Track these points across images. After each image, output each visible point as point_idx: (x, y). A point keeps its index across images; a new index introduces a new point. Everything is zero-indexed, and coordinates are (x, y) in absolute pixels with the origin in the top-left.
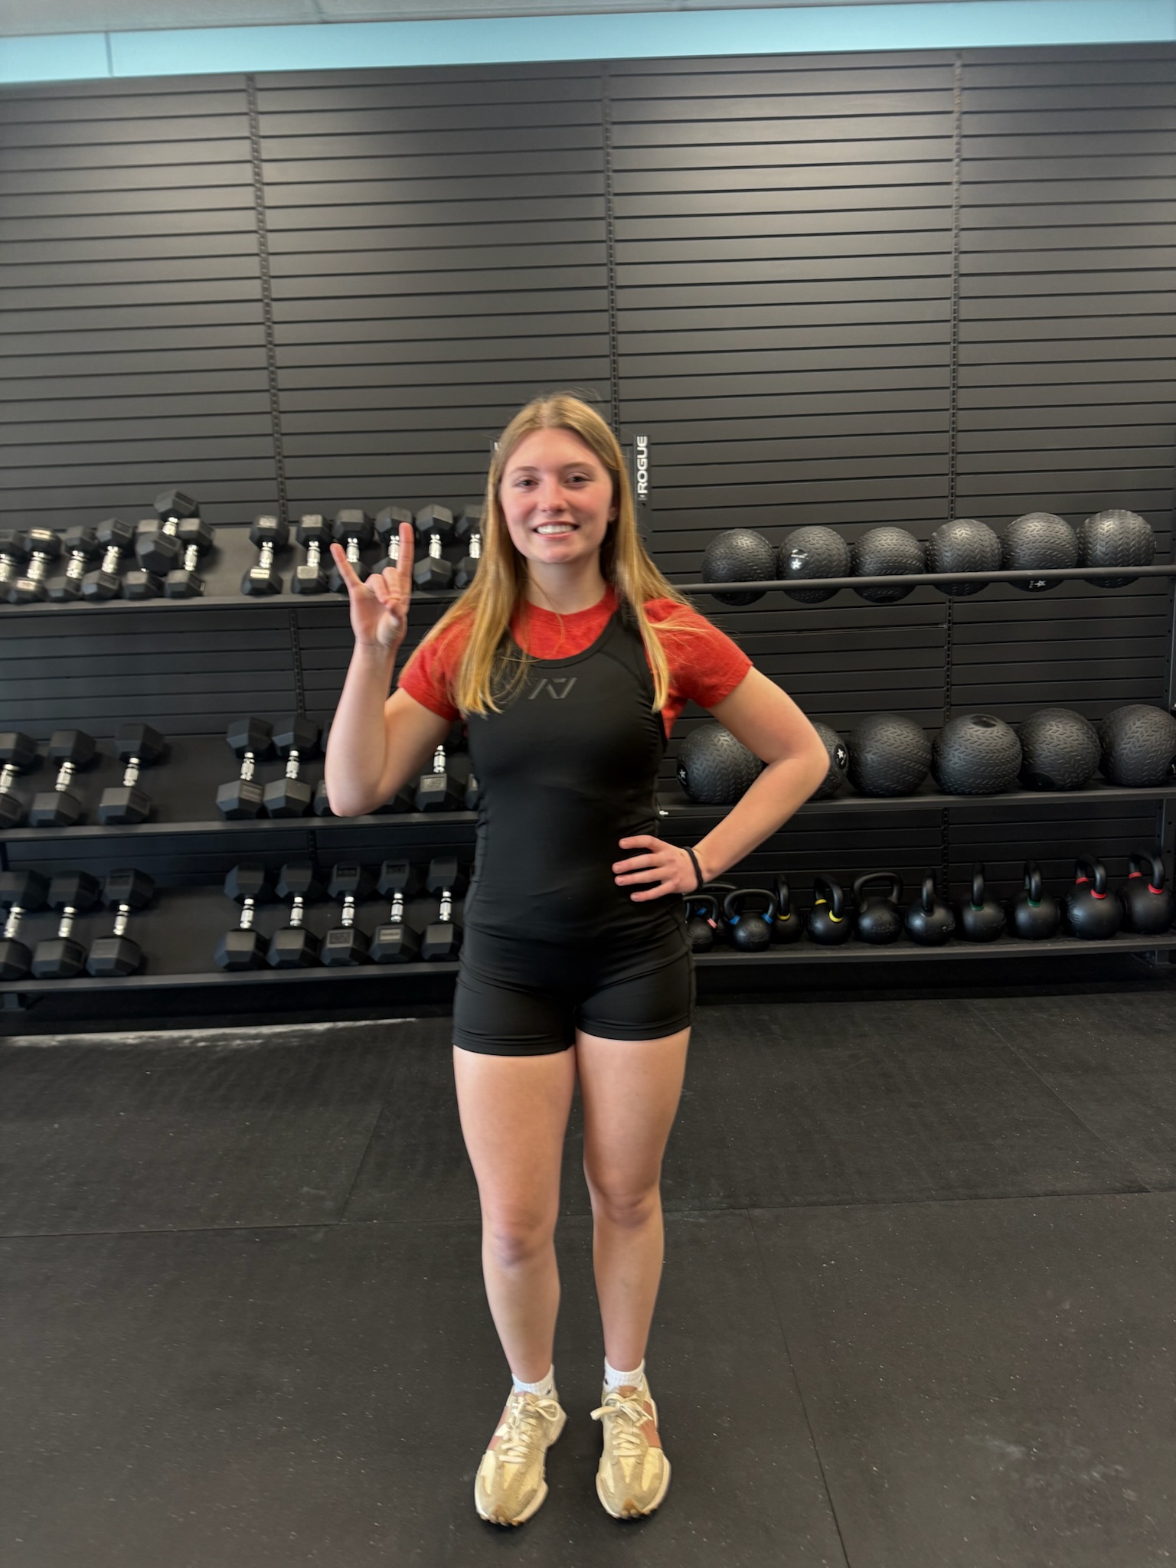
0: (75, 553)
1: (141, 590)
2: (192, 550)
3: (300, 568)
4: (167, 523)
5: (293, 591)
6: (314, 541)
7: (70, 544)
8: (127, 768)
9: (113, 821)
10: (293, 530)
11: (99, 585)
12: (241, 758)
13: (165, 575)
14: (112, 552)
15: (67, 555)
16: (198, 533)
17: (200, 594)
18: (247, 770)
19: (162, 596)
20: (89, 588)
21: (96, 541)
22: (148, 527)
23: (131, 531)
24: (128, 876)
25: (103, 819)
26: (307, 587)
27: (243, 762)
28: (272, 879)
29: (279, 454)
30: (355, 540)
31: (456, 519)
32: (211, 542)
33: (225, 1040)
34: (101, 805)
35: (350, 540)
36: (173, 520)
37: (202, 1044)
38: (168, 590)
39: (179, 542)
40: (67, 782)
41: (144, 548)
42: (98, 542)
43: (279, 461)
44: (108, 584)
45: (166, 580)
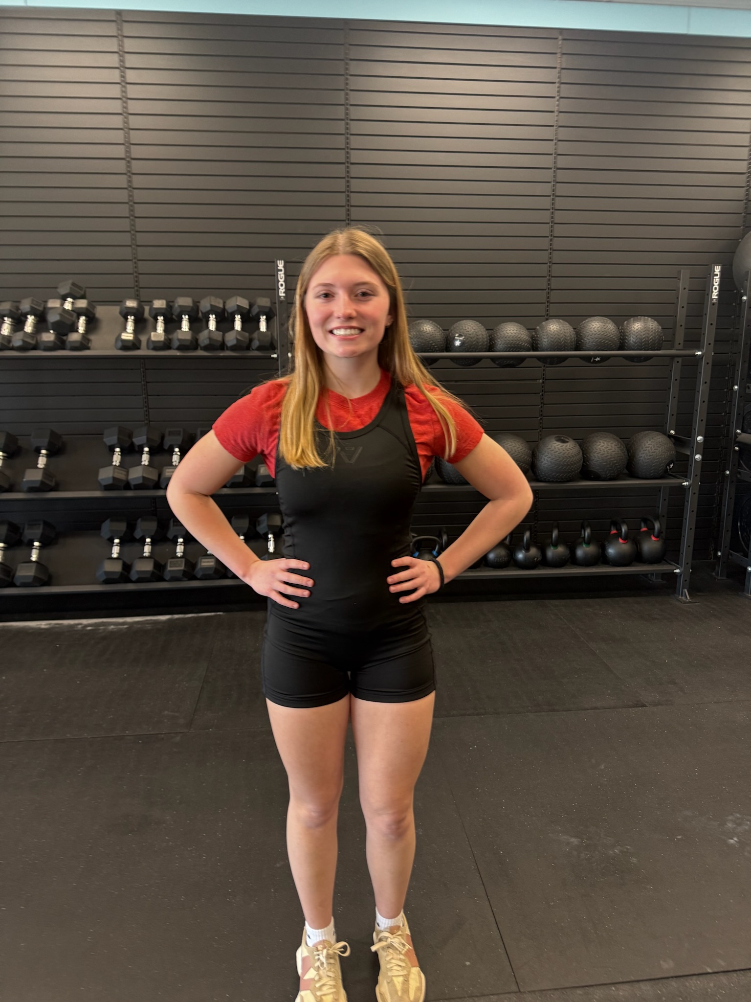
0: (6, 319)
1: (51, 345)
2: (82, 320)
3: (153, 334)
4: (66, 302)
5: (148, 348)
6: (161, 316)
7: (3, 313)
8: (39, 456)
9: (32, 490)
10: (147, 309)
11: (24, 341)
12: (112, 451)
13: (66, 335)
14: (31, 319)
16: (87, 309)
17: (88, 348)
18: (117, 459)
19: (64, 349)
20: (17, 341)
21: (20, 311)
22: (54, 303)
23: (42, 306)
24: (40, 524)
25: (25, 489)
26: (157, 346)
27: (114, 454)
28: (131, 527)
29: (135, 258)
30: (187, 317)
31: (251, 305)
32: (94, 315)
33: (103, 626)
34: (24, 480)
35: (183, 316)
36: (70, 300)
37: (89, 628)
38: (68, 345)
39: (75, 315)
41: (52, 318)
42: (21, 312)
43: (135, 263)
44: (29, 340)
45: (67, 339)
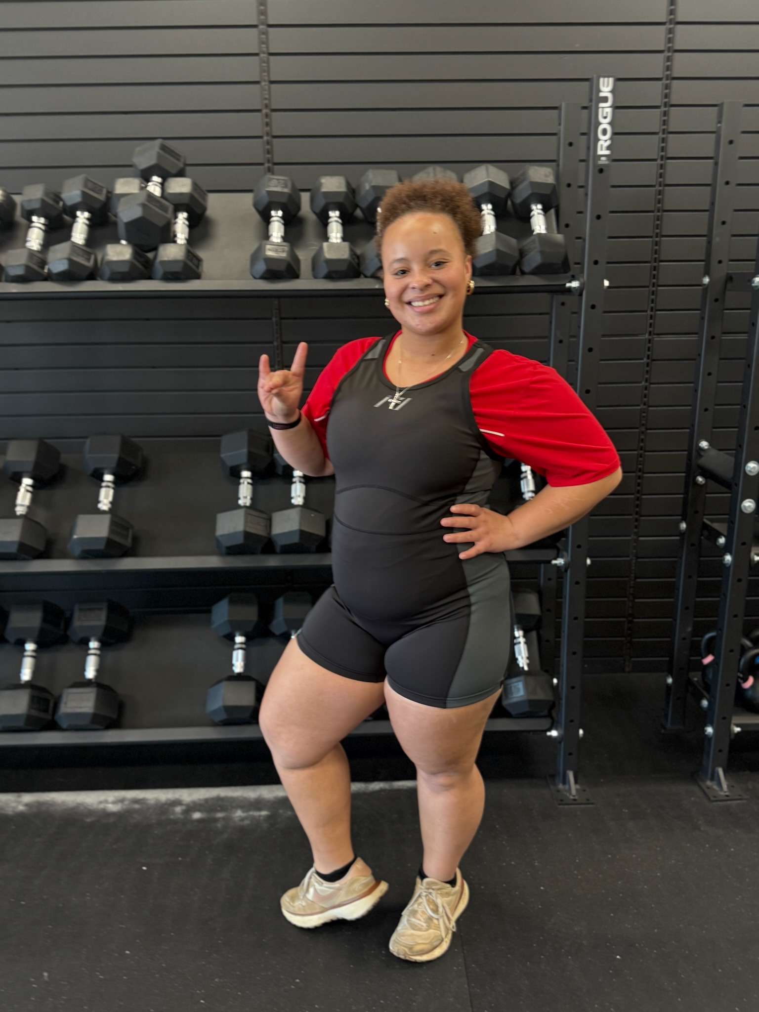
0: (35, 218)
1: (125, 269)
2: (182, 217)
4: (150, 184)
5: (315, 277)
6: (334, 209)
7: (28, 207)
8: (101, 487)
9: (89, 554)
11: (71, 262)
12: (235, 475)
13: (153, 248)
14: (82, 217)
15: (24, 221)
16: (191, 196)
17: (198, 276)
18: (245, 493)
19: (150, 278)
20: (58, 260)
21: (61, 203)
22: (126, 186)
23: (104, 191)
24: (100, 609)
25: (77, 552)
26: (335, 271)
27: (239, 484)
29: (266, 106)
31: (513, 184)
32: (204, 209)
34: (75, 537)
36: (156, 179)
37: (197, 815)
38: (159, 270)
39: (171, 208)
40: (27, 502)
41: (127, 213)
42: (64, 204)
43: (267, 116)
44: (81, 260)
45: (156, 257)
